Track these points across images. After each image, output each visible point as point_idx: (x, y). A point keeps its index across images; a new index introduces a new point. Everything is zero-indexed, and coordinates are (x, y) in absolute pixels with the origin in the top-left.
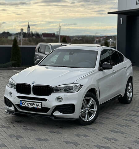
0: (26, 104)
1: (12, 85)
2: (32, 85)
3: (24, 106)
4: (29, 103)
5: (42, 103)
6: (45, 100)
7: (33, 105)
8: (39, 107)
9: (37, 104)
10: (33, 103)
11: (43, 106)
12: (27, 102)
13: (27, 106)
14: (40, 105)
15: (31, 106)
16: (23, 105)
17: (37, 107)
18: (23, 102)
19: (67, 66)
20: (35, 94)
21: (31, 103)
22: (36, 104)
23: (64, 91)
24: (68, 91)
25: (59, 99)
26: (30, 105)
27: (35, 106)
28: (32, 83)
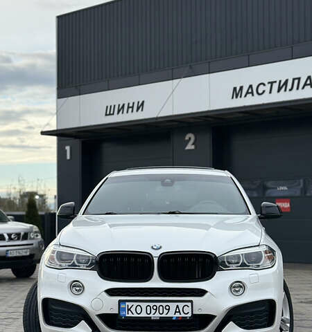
0: (139, 309)
2: (156, 254)
3: (136, 315)
4: (152, 304)
5: (191, 302)
6: (201, 293)
7: (166, 311)
8: (183, 315)
9: (177, 306)
10: (164, 304)
12: (144, 305)
13: (144, 315)
14: (188, 310)
15: (157, 315)
16: (130, 315)
17: (178, 315)
18: (130, 304)
21: (158, 304)
22: (173, 306)
26: (153, 311)
27: (171, 314)
28: (152, 248)
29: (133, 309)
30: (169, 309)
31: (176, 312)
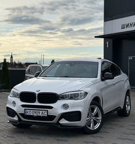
0: (30, 112)
2: (37, 93)
4: (34, 111)
5: (47, 111)
6: (51, 108)
7: (39, 114)
8: (44, 115)
10: (38, 111)
11: (49, 114)
12: (32, 111)
13: (32, 114)
14: (46, 113)
15: (36, 115)
16: (28, 114)
17: (42, 115)
18: (27, 110)
20: (40, 102)
21: (36, 111)
22: (41, 112)
24: (73, 98)
25: (65, 106)
26: (35, 113)
27: (40, 115)
28: (37, 91)
29: (28, 112)
31: (42, 114)
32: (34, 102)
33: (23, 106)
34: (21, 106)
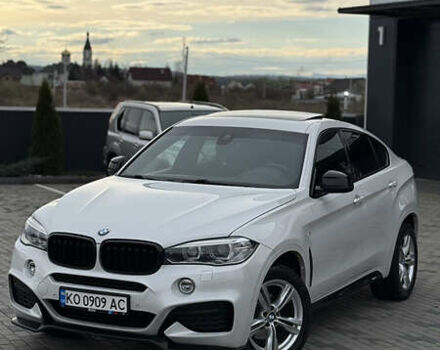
0: (77, 299)
1: (34, 238)
2: (99, 240)
3: (74, 305)
4: (89, 295)
5: (128, 297)
6: (141, 288)
7: (102, 304)
8: (119, 310)
9: (113, 301)
10: (101, 296)
11: (133, 308)
12: (82, 295)
13: (81, 305)
14: (124, 305)
15: (94, 307)
16: (69, 304)
17: (113, 309)
18: (69, 292)
19: (209, 179)
20: (107, 268)
21: (95, 296)
22: (109, 299)
23: (199, 260)
24: (211, 260)
25: (185, 285)
26: (90, 303)
27: (107, 308)
28: (99, 234)
29: (72, 298)
30: (105, 302)
31: (112, 306)
32: (90, 266)
33: (57, 277)
34: (49, 278)
